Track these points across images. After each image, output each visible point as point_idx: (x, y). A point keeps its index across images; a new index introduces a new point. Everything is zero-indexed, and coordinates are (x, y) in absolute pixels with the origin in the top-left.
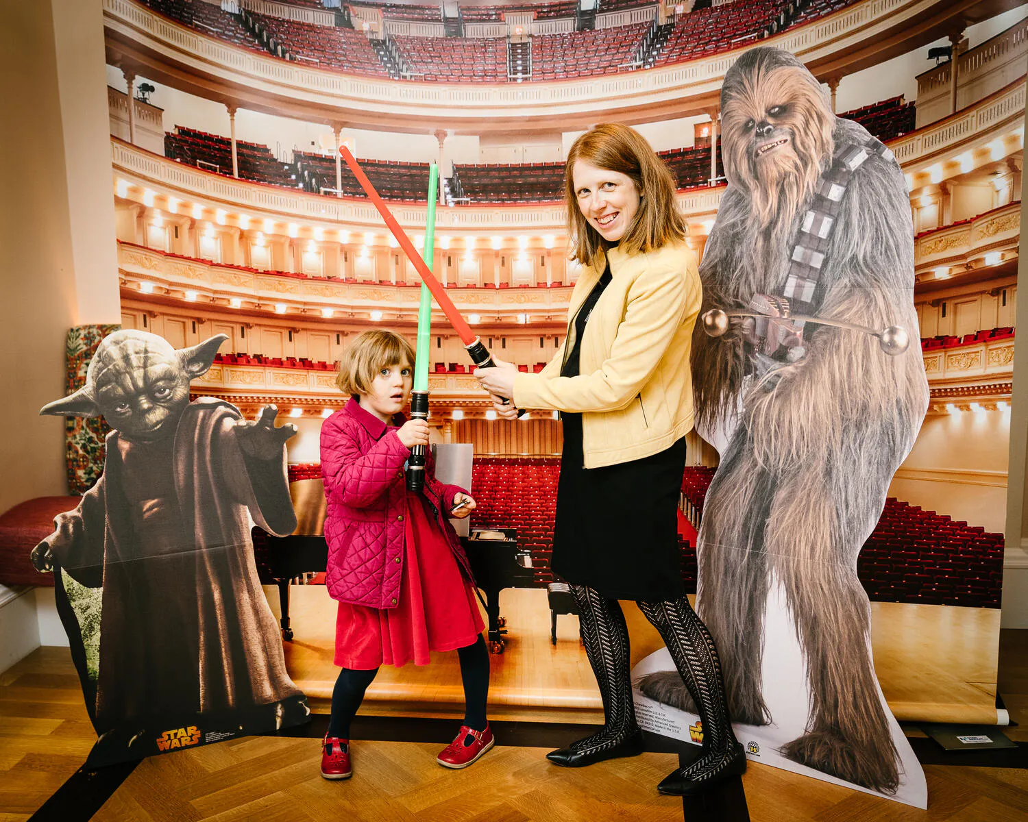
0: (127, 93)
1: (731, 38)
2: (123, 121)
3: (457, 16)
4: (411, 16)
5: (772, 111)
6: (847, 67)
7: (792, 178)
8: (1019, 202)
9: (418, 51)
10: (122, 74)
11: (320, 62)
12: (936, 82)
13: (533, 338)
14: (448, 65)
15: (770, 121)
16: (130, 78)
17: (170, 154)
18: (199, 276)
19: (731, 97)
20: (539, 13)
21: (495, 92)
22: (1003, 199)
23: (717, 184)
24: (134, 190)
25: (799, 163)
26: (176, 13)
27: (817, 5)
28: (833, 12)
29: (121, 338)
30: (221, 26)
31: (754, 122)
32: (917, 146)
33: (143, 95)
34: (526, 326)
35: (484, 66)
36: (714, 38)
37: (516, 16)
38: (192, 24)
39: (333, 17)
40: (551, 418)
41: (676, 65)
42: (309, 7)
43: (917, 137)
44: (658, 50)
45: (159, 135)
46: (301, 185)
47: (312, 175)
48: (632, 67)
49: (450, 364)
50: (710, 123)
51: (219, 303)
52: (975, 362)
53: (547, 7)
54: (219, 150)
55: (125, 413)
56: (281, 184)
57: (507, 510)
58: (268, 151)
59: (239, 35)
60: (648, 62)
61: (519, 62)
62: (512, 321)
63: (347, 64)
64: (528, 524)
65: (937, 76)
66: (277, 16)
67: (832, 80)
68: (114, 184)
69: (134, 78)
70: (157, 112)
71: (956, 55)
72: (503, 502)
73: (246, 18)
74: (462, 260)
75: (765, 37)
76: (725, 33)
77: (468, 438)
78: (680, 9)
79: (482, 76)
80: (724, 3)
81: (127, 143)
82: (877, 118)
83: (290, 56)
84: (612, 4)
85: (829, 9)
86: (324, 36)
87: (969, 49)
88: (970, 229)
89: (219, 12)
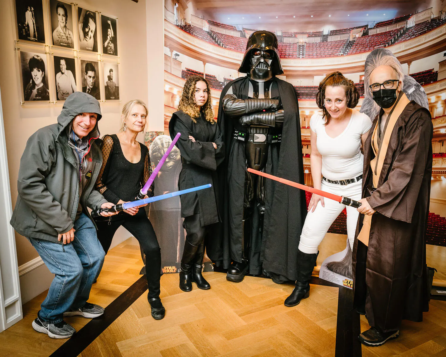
0: (170, 56)
1: (374, 46)
2: (169, 65)
3: (281, 35)
6: (414, 58)
10: (169, 50)
11: (234, 49)
16: (172, 51)
17: (183, 77)
19: (368, 65)
20: (309, 35)
21: (293, 61)
24: (171, 89)
26: (188, 31)
27: (406, 36)
29: (161, 138)
30: (203, 35)
32: (437, 86)
33: (176, 57)
35: (289, 52)
36: (369, 46)
37: (301, 36)
38: (193, 34)
39: (240, 34)
41: (355, 55)
42: (232, 30)
43: (438, 83)
44: (349, 49)
45: (180, 71)
48: (339, 55)
53: (312, 33)
56: (219, 89)
58: (215, 77)
59: (208, 39)
60: (345, 54)
61: (301, 51)
66: (221, 33)
67: (409, 62)
68: (165, 86)
70: (180, 63)
73: (211, 33)
75: (387, 46)
76: (372, 45)
78: (357, 36)
79: (288, 56)
80: (373, 34)
81: (170, 73)
82: (424, 76)
83: (225, 47)
84: (334, 33)
85: (410, 38)
86: (236, 40)
89: (202, 31)
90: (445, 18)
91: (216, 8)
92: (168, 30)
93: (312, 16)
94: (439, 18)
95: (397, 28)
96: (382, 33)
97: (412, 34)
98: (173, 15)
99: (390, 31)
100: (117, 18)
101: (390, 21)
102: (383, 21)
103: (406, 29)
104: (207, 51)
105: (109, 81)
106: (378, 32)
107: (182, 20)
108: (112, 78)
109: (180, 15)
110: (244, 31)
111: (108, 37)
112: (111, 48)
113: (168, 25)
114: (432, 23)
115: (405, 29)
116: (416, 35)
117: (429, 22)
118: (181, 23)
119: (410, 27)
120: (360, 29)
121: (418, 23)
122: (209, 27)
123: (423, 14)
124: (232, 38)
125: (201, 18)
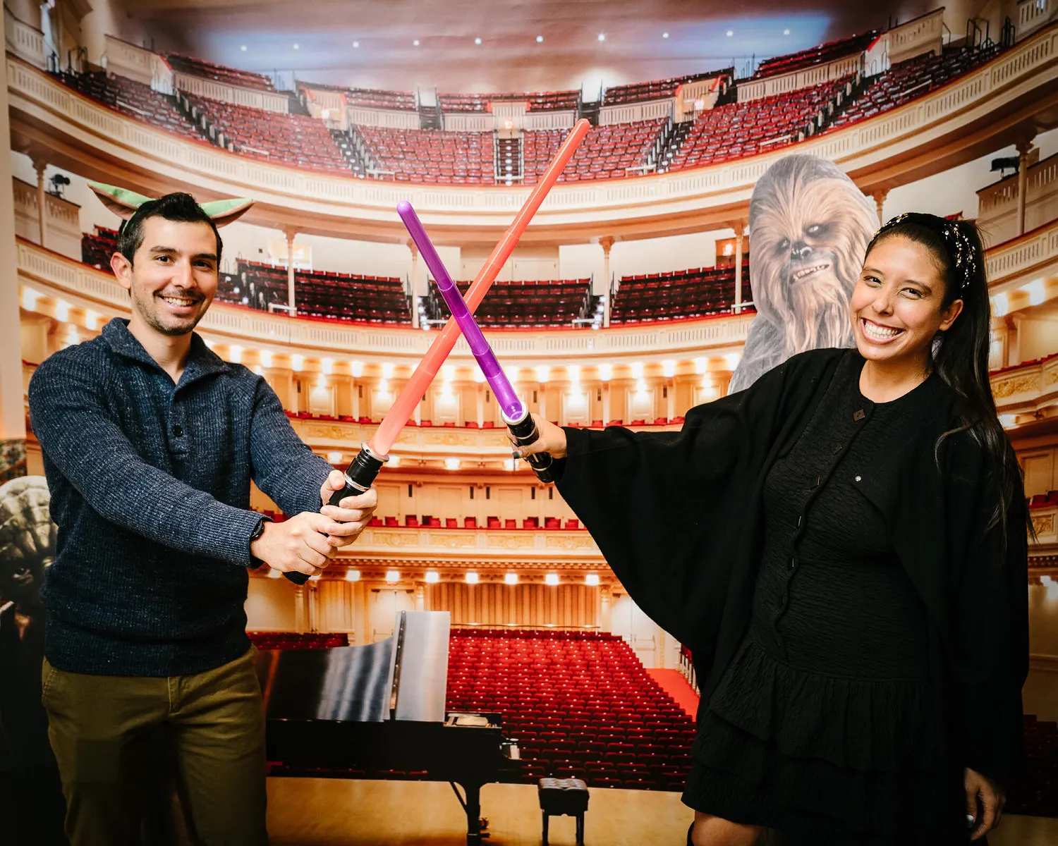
0: (35, 184)
1: (759, 140)
2: (33, 219)
3: (434, 104)
4: (379, 103)
5: (811, 230)
6: (895, 178)
7: (834, 311)
9: (388, 146)
10: (30, 162)
11: (270, 155)
12: (1000, 197)
13: (523, 488)
14: (424, 163)
15: (809, 241)
16: (40, 169)
17: (89, 260)
19: (761, 211)
20: (532, 103)
21: (479, 195)
23: (742, 310)
24: (45, 302)
25: (843, 293)
26: (94, 92)
27: (861, 105)
28: (880, 113)
29: (22, 487)
30: (151, 109)
31: (789, 241)
33: (57, 187)
34: (515, 474)
35: (466, 165)
36: (740, 140)
37: (505, 107)
38: (115, 106)
39: (287, 102)
40: (542, 583)
41: (694, 170)
42: (259, 89)
44: (673, 152)
45: (76, 236)
46: (246, 300)
47: (260, 288)
48: (642, 170)
49: (423, 517)
50: (734, 239)
52: (1046, 528)
53: (543, 97)
55: (24, 580)
56: (222, 299)
57: (490, 691)
59: (172, 120)
60: (661, 166)
61: (508, 161)
62: (498, 467)
63: (302, 158)
64: (515, 708)
65: (1001, 191)
66: (218, 99)
67: (878, 193)
68: (20, 293)
69: (45, 168)
70: (72, 209)
71: (1024, 166)
72: (485, 681)
73: (181, 99)
74: (438, 394)
75: (800, 140)
76: (753, 135)
77: (444, 604)
78: (701, 105)
79: (465, 177)
80: (752, 98)
81: (37, 246)
83: (234, 146)
84: (620, 96)
85: (875, 110)
86: (275, 124)
87: (1040, 160)
88: (1040, 372)
89: (148, 93)
90: (986, 41)
91: (194, 11)
92: (22, 90)
93: (540, 39)
94: (968, 43)
95: (831, 79)
96: (782, 95)
97: (882, 97)
98: (40, 37)
99: (808, 90)
101: (807, 52)
102: (782, 53)
103: (863, 79)
104: (171, 164)
106: (769, 93)
107: (74, 57)
109: (65, 37)
110: (301, 91)
113: (23, 73)
114: (945, 59)
115: (858, 82)
116: (898, 99)
117: (935, 58)
118: (70, 67)
119: (874, 73)
120: (708, 83)
121: (899, 60)
122: (174, 78)
123: (914, 28)
124: (260, 118)
125: (141, 45)
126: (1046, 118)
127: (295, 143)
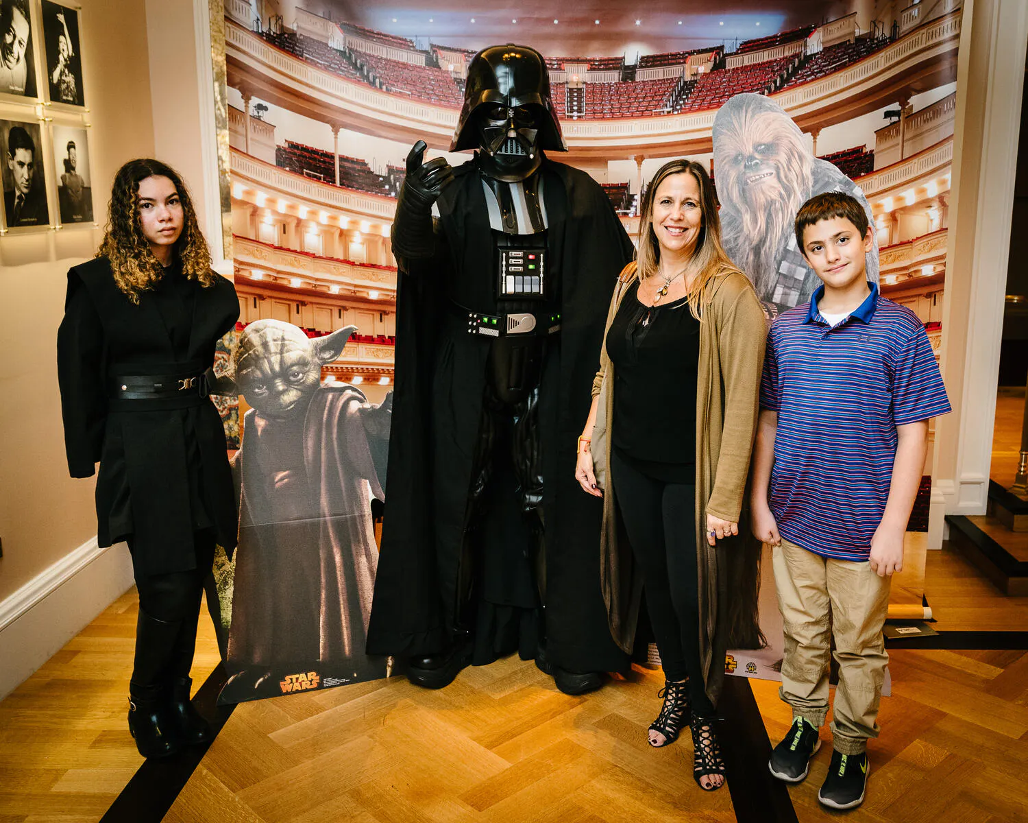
0: (243, 109)
5: (759, 148)
6: (825, 121)
7: (778, 205)
8: (947, 229)
10: (240, 95)
11: (412, 94)
12: (889, 135)
15: (757, 156)
16: (247, 99)
17: (280, 164)
18: (303, 267)
20: (591, 65)
22: (935, 226)
24: (248, 193)
25: (784, 194)
26: (288, 47)
27: (804, 73)
28: (816, 79)
29: (261, 327)
30: (328, 60)
31: (743, 156)
32: (875, 183)
33: (258, 112)
36: (727, 93)
37: (574, 67)
39: (424, 58)
41: (697, 113)
43: (875, 177)
44: (684, 100)
45: (270, 147)
46: (393, 194)
48: (663, 112)
51: (319, 289)
53: (599, 61)
54: (324, 162)
55: (263, 394)
56: (376, 193)
58: (366, 165)
59: (342, 68)
60: (677, 108)
61: (575, 103)
63: (434, 97)
65: (890, 132)
66: (376, 54)
67: (814, 130)
69: (250, 99)
70: (270, 128)
71: (904, 116)
73: (349, 53)
78: (702, 70)
80: (735, 67)
81: (244, 153)
82: (846, 161)
83: (387, 88)
84: (648, 62)
86: (416, 73)
87: (914, 111)
88: (911, 248)
89: (326, 49)
90: (882, 35)
92: (237, 44)
93: (597, 22)
94: (871, 35)
95: (785, 56)
96: (754, 65)
97: (817, 69)
98: (247, 7)
99: (770, 62)
100: (80, 8)
101: (770, 38)
102: (754, 37)
104: (342, 99)
105: (67, 175)
106: (746, 63)
107: (273, 22)
108: (73, 165)
109: (266, 8)
110: (435, 51)
111: (61, 58)
112: (68, 87)
113: (235, 31)
114: (856, 46)
115: (802, 58)
116: (827, 70)
117: (850, 45)
118: (270, 28)
119: (812, 53)
120: (708, 55)
121: (828, 45)
122: (345, 39)
123: (838, 25)
124: (405, 69)
125: (322, 16)
126: (918, 85)
127: (429, 86)
